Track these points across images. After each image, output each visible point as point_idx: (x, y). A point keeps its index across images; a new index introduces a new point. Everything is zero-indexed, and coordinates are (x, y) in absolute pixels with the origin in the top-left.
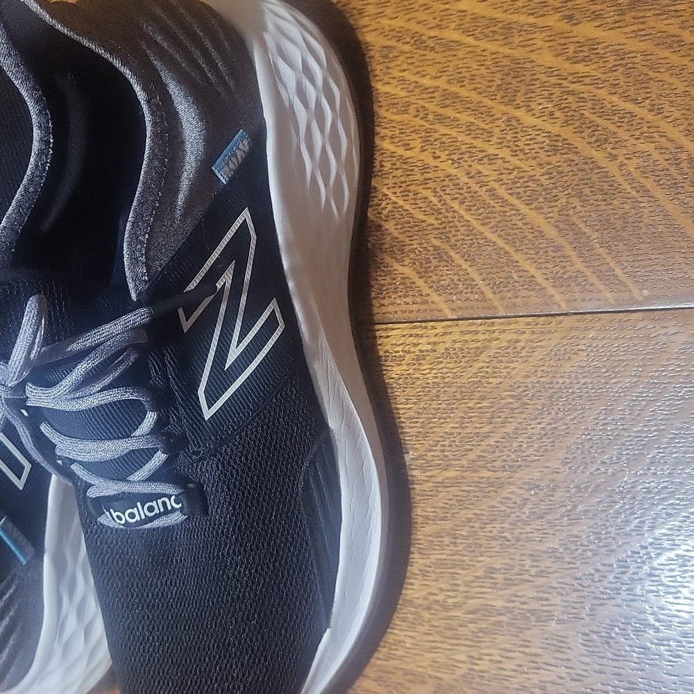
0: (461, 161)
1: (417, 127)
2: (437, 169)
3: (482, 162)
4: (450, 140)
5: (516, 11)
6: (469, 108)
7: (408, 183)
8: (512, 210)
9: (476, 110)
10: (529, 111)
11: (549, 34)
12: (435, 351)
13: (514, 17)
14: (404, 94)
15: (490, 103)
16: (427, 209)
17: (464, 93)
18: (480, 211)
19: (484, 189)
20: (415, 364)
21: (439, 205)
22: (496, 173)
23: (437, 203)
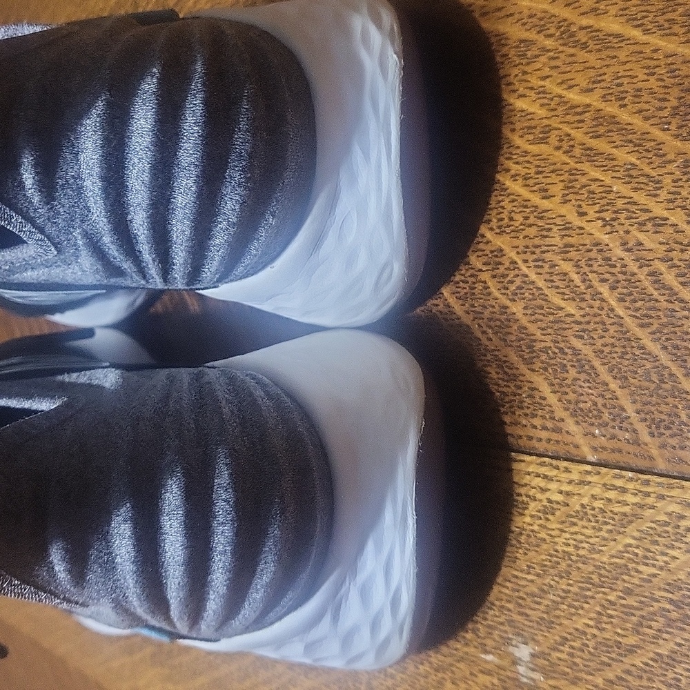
0: (615, 223)
1: (558, 166)
2: (582, 231)
3: (644, 228)
4: (601, 189)
6: (631, 141)
7: (544, 248)
8: (683, 309)
9: (639, 144)
12: (568, 505)
14: (542, 112)
15: (657, 133)
16: (567, 291)
17: (624, 116)
18: (639, 304)
19: (646, 270)
20: (541, 519)
21: (582, 287)
22: (664, 248)
23: (579, 284)
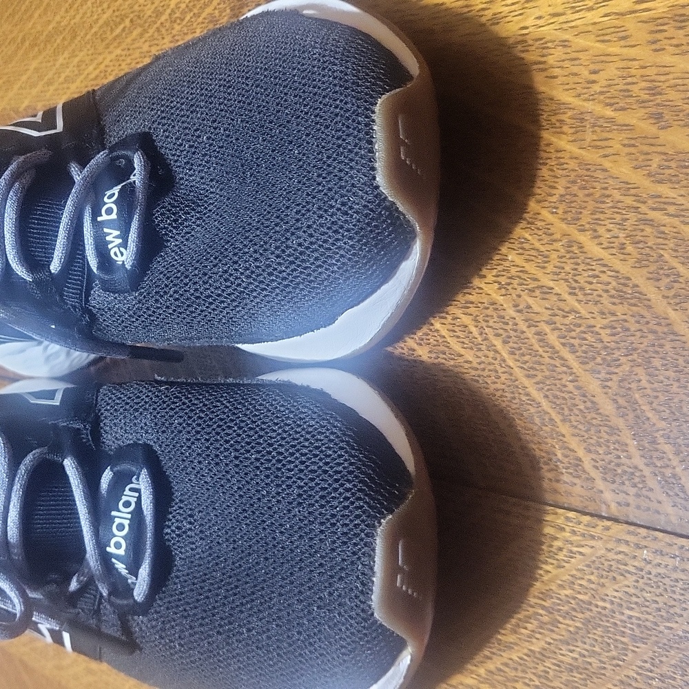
0: (509, 287)
2: (481, 291)
3: (534, 294)
5: (591, 97)
8: (563, 365)
10: (596, 237)
11: (629, 136)
13: (589, 106)
16: (466, 341)
18: (527, 358)
19: (533, 330)
21: (480, 339)
22: (550, 312)
23: (477, 336)
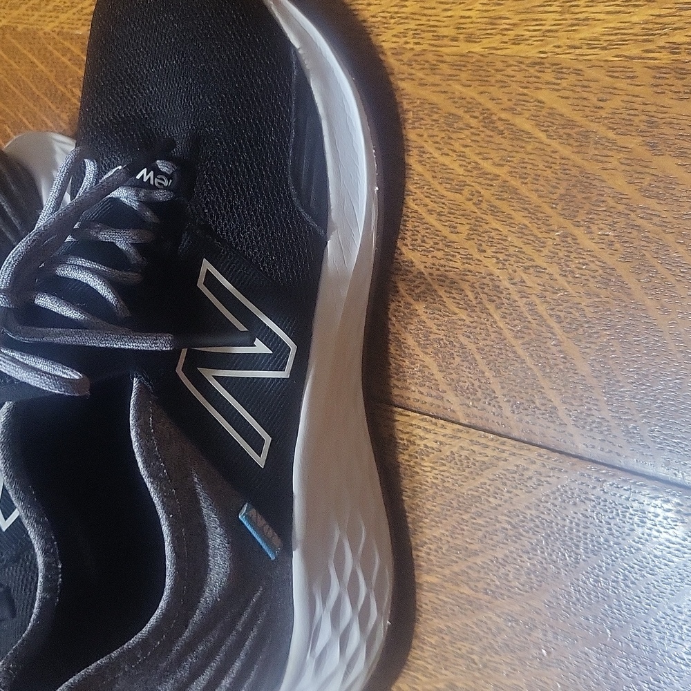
0: (507, 263)
1: (468, 212)
2: (479, 263)
3: (528, 272)
4: (499, 237)
5: (597, 120)
6: (526, 209)
7: (447, 268)
8: (549, 332)
9: (533, 212)
10: (588, 233)
11: (626, 156)
12: (441, 451)
13: (594, 127)
14: (461, 171)
15: (549, 211)
16: (462, 302)
17: (524, 190)
18: (516, 322)
19: (524, 300)
20: (417, 458)
21: (474, 302)
22: (540, 288)
23: (472, 299)
